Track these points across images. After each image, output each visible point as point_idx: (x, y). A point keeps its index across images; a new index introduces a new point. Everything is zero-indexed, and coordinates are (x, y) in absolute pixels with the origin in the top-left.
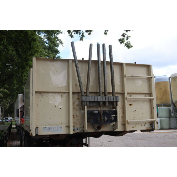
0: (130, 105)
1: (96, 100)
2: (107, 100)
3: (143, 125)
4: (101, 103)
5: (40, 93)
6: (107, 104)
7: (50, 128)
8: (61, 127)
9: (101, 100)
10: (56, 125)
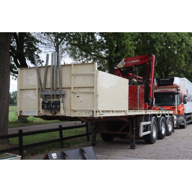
0: (78, 97)
1: (48, 94)
2: (55, 94)
3: (87, 113)
4: (51, 96)
5: (23, 90)
6: (55, 96)
7: (28, 112)
8: (34, 111)
9: (51, 94)
10: (31, 110)
